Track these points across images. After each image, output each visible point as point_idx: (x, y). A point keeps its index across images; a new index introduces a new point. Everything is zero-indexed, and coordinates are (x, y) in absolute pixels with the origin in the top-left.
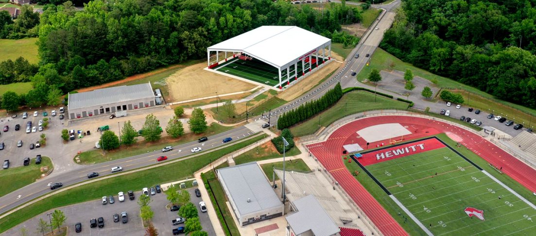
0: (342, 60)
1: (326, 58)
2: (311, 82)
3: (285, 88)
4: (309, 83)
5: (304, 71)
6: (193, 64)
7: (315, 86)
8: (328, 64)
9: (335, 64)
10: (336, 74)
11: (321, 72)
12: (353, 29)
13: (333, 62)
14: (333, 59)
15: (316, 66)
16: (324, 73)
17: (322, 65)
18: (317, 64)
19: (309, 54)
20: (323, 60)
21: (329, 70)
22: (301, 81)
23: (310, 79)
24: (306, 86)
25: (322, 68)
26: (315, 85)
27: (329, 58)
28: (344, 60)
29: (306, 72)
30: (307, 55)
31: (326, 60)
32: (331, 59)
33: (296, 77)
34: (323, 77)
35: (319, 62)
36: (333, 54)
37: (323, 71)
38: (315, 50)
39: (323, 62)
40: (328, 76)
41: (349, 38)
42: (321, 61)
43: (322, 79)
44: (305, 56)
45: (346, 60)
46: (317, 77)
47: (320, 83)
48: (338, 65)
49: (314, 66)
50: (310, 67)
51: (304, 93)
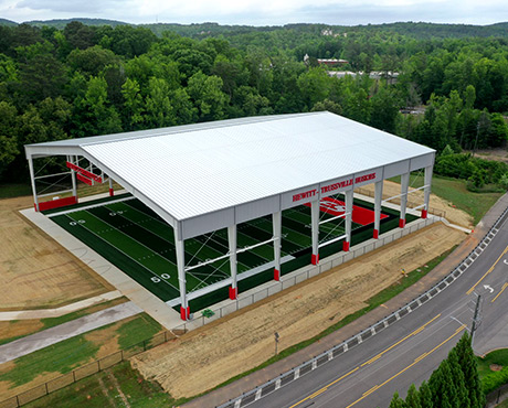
0: (467, 223)
1: (408, 211)
2: (336, 295)
3: (209, 314)
4: (326, 301)
5: (316, 247)
6: (11, 196)
7: (348, 319)
8: (419, 231)
9: (442, 231)
10: (443, 269)
11: (384, 258)
12: (491, 156)
13: (434, 225)
14: (438, 218)
15: (374, 235)
16: (400, 260)
17: (395, 232)
18: (377, 227)
19: (343, 184)
20: (402, 217)
21: (418, 251)
22: (297, 286)
23: (335, 281)
24: (311, 312)
25: (394, 243)
26: (351, 311)
27: (424, 215)
28: (474, 224)
29: (325, 253)
30: (334, 187)
31: (411, 218)
32: (429, 216)
33: (278, 268)
34: (393, 278)
35: (381, 222)
36: (437, 203)
37: (393, 253)
38: (372, 176)
39: (400, 224)
40: (413, 277)
41: (486, 168)
42: (391, 219)
43: (385, 285)
44: (326, 189)
45: (481, 224)
46: (368, 277)
47: (373, 304)
48: (453, 239)
49: (363, 232)
50: (347, 236)
51: (282, 355)
